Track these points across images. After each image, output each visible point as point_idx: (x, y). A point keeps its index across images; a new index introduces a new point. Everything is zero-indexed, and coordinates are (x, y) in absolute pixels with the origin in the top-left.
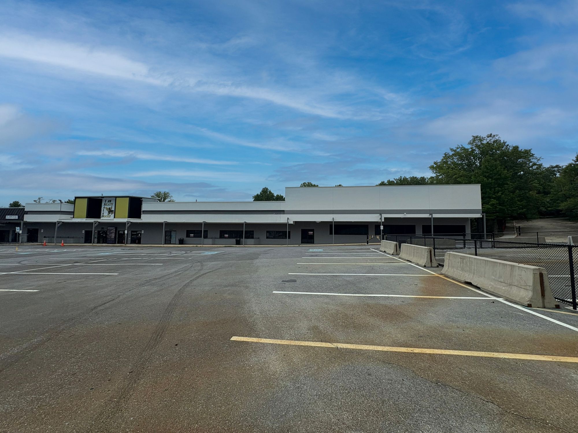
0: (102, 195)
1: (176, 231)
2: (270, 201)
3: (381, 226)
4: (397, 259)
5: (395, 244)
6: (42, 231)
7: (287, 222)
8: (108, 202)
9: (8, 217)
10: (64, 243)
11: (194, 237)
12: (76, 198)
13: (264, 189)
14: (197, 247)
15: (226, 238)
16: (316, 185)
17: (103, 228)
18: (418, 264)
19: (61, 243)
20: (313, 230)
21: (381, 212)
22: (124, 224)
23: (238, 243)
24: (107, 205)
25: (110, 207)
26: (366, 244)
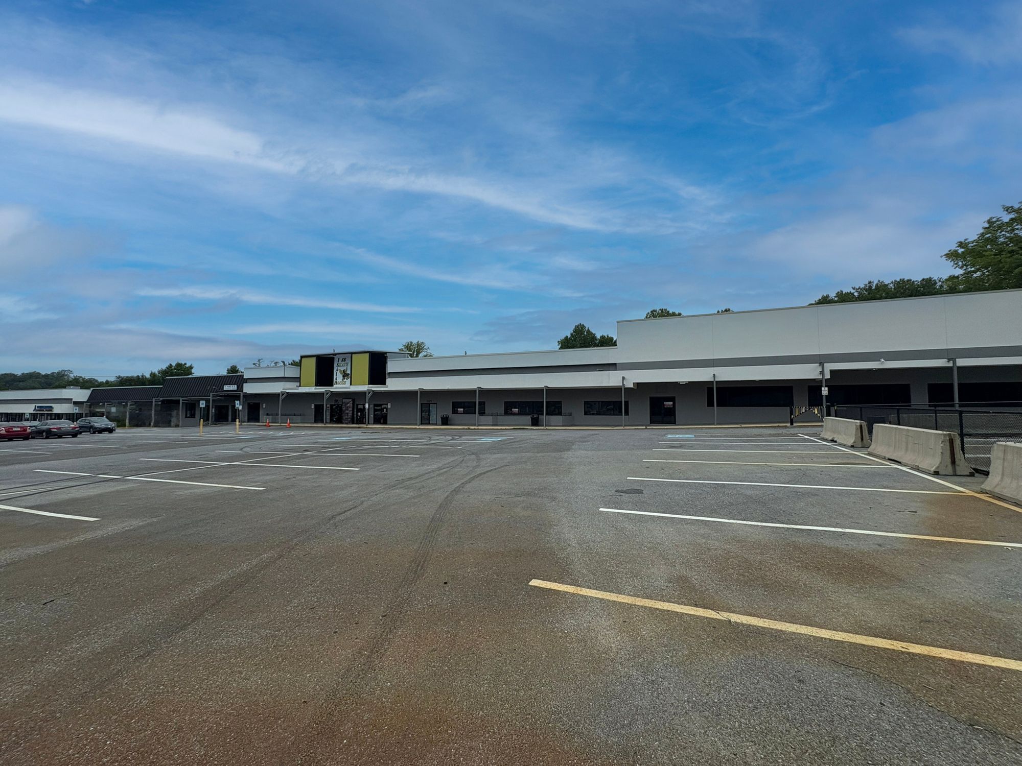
0: (334, 351)
1: (436, 404)
2: (590, 347)
3: (823, 388)
4: (863, 455)
5: (859, 424)
6: (264, 407)
7: (621, 385)
8: (342, 361)
9: (226, 388)
10: (290, 423)
11: (464, 413)
12: (302, 357)
13: (578, 327)
14: (469, 429)
15: (514, 414)
16: (677, 313)
17: (337, 401)
18: (917, 469)
19: (287, 423)
20: (672, 399)
21: (821, 360)
22: (363, 394)
23: (535, 422)
24: (340, 366)
25: (345, 368)
26: (789, 425)
